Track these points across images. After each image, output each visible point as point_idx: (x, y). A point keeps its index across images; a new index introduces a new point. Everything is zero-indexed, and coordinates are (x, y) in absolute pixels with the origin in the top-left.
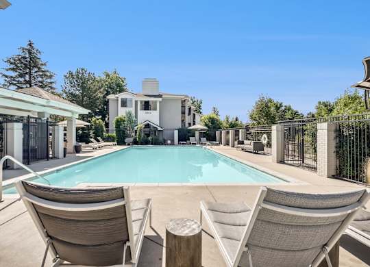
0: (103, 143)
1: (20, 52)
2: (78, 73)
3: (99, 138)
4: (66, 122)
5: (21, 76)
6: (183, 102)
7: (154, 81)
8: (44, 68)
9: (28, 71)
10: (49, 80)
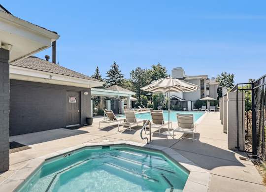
0: (145, 109)
1: (111, 68)
2: (137, 70)
3: (144, 106)
4: (126, 99)
5: (111, 79)
6: (202, 81)
7: (180, 69)
8: (120, 73)
9: (114, 76)
10: (122, 79)
